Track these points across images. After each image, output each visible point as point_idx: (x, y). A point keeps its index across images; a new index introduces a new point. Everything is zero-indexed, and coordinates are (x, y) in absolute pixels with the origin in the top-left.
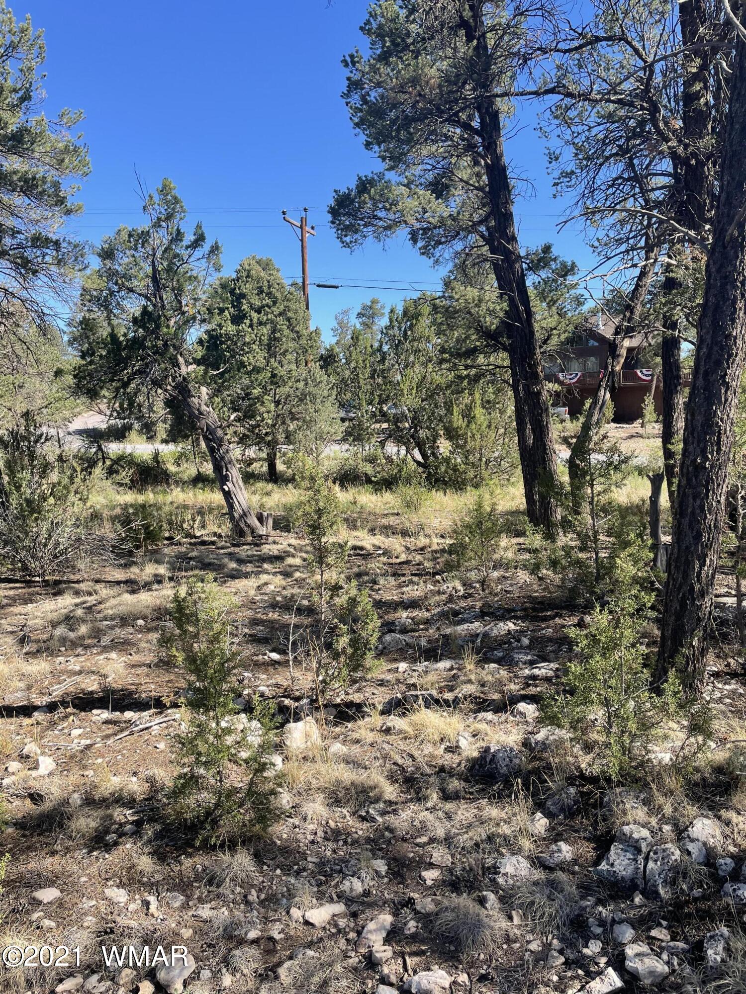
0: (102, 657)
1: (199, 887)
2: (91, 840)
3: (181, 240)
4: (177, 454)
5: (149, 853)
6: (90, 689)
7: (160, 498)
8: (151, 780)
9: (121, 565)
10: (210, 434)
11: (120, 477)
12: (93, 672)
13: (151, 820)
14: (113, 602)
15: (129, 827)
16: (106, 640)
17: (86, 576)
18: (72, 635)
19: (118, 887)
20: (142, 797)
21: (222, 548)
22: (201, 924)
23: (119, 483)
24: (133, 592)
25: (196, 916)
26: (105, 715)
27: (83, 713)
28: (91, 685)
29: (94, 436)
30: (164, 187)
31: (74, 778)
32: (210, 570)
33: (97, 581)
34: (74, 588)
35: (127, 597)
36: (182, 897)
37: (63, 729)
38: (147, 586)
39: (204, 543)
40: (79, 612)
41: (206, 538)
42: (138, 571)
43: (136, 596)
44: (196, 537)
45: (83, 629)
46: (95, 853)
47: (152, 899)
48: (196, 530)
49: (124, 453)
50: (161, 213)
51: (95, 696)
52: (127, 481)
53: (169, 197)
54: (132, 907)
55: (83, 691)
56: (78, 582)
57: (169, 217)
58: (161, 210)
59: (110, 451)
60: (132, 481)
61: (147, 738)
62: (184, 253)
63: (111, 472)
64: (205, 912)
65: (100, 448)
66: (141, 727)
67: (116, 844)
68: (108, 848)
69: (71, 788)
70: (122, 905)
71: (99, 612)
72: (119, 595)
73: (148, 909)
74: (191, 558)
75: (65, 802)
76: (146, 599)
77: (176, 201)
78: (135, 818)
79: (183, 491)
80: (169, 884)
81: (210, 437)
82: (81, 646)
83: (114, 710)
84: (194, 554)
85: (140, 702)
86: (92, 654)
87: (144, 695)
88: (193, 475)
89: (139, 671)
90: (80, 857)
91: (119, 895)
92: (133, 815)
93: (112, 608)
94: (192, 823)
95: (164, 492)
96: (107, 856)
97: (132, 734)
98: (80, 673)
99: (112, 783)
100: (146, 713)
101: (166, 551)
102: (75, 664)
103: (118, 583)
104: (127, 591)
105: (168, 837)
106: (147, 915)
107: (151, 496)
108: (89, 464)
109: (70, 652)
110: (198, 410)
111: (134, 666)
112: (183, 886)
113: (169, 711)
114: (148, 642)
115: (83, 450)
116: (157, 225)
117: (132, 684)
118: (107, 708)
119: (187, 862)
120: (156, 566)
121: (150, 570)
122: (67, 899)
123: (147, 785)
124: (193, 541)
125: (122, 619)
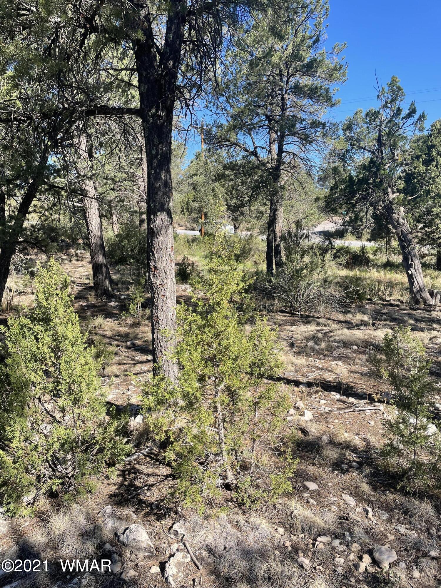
0: (334, 363)
1: (398, 513)
2: (334, 464)
3: (400, 114)
4: (375, 248)
5: (367, 483)
6: (329, 380)
7: (363, 274)
8: (367, 441)
9: (342, 312)
10: (403, 237)
11: (340, 260)
12: (330, 371)
13: (368, 465)
14: (338, 332)
15: (354, 464)
16: (335, 354)
17: (323, 315)
18: (317, 347)
19: (350, 495)
20: (362, 449)
21: (404, 310)
22: (400, 535)
23: (339, 264)
24: (349, 328)
25: (396, 529)
26: (338, 396)
27: (326, 392)
28: (330, 377)
29: (328, 235)
30: (392, 82)
31: (322, 427)
32: (396, 322)
33: (329, 319)
34: (316, 321)
35: (346, 331)
36: (387, 515)
37: (315, 398)
38: (358, 326)
39: (391, 305)
40: (320, 335)
41: (393, 302)
42: (351, 316)
43: (351, 331)
44: (386, 301)
45: (323, 345)
46: (336, 472)
47: (370, 510)
48: (387, 297)
49: (344, 246)
50: (388, 98)
51: (332, 384)
52: (344, 262)
53: (395, 88)
54: (358, 510)
55: (324, 380)
56: (318, 318)
57: (393, 100)
58: (388, 96)
59: (336, 244)
60: (347, 263)
61: (363, 416)
62: (401, 123)
63: (335, 256)
64: (402, 529)
65: (330, 243)
66: (360, 408)
67: (347, 471)
68: (344, 472)
69: (322, 432)
70: (352, 506)
71: (331, 337)
72: (342, 329)
73: (367, 514)
74: (383, 314)
75: (319, 438)
76: (358, 334)
77: (399, 89)
78: (358, 460)
79: (377, 271)
80: (379, 505)
81: (403, 239)
82: (322, 354)
83: (344, 395)
84: (385, 311)
85: (358, 394)
86: (328, 360)
87: (360, 391)
88: (384, 262)
89: (356, 375)
90: (328, 471)
91: (351, 501)
92: (357, 457)
93: (338, 336)
94: (393, 474)
95: (366, 271)
96: (343, 476)
97: (354, 411)
98: (322, 369)
99: (345, 436)
100: (362, 401)
101: (367, 307)
102: (319, 364)
103: (340, 322)
104: (346, 328)
105: (378, 478)
106: (366, 517)
107: (358, 273)
108: (324, 251)
109: (316, 357)
110: (397, 222)
111: (352, 372)
112: (388, 508)
113: (376, 404)
114: (360, 359)
115: (321, 243)
116: (385, 107)
117: (352, 382)
118: (340, 393)
119: (390, 497)
120: (363, 315)
121: (359, 317)
122: (322, 492)
123: (365, 443)
124: (385, 303)
125: (344, 343)
